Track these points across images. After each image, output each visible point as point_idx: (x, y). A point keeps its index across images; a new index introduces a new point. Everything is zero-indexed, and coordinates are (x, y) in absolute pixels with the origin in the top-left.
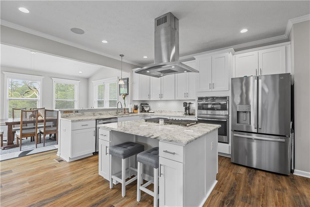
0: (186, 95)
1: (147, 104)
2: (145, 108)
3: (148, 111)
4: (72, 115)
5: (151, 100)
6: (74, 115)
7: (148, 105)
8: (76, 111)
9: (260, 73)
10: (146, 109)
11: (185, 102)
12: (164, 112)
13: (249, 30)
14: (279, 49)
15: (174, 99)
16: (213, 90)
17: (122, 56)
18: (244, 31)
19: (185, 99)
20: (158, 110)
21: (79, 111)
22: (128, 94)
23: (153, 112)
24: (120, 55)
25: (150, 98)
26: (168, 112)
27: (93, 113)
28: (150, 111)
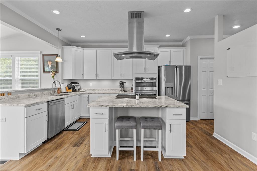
0: (122, 75)
1: (77, 83)
2: (75, 87)
3: (79, 90)
4: (4, 98)
5: (85, 79)
6: (7, 98)
7: (79, 84)
8: (8, 93)
9: (171, 63)
10: (77, 88)
11: (121, 81)
12: (97, 90)
13: (170, 35)
14: (180, 50)
15: (110, 79)
16: (147, 73)
17: (59, 30)
18: (168, 36)
19: (121, 78)
20: (90, 89)
21: (12, 94)
22: (58, 73)
23: (84, 90)
24: (57, 29)
25: (83, 76)
26: (101, 90)
27: (29, 95)
28: (81, 90)
